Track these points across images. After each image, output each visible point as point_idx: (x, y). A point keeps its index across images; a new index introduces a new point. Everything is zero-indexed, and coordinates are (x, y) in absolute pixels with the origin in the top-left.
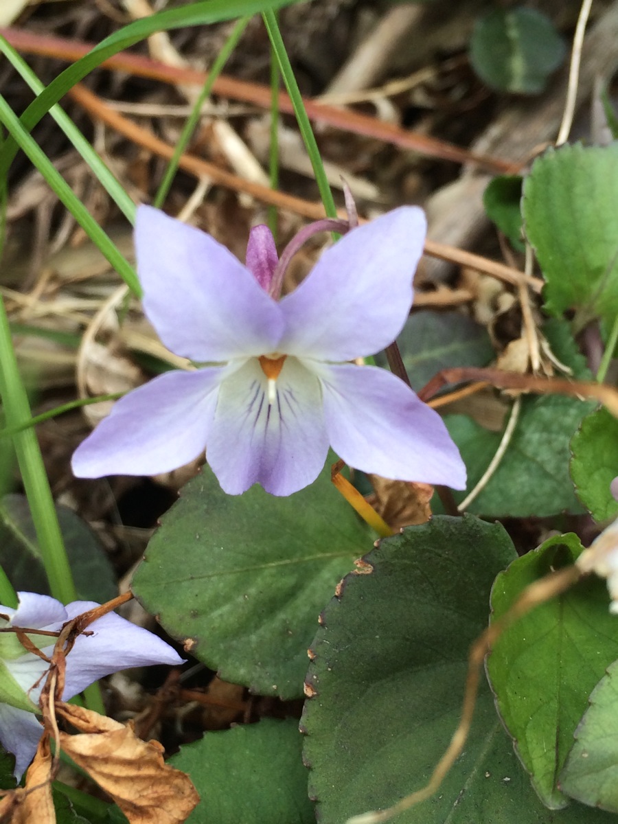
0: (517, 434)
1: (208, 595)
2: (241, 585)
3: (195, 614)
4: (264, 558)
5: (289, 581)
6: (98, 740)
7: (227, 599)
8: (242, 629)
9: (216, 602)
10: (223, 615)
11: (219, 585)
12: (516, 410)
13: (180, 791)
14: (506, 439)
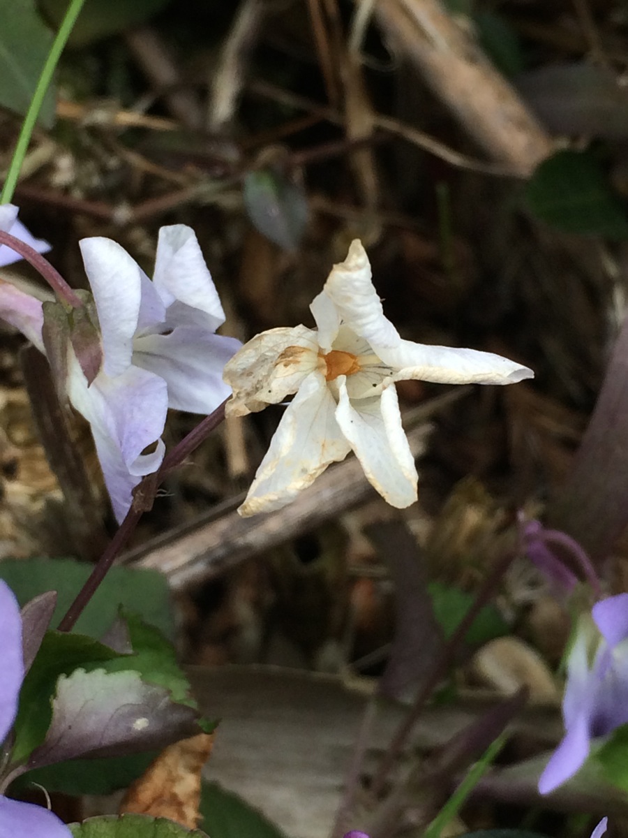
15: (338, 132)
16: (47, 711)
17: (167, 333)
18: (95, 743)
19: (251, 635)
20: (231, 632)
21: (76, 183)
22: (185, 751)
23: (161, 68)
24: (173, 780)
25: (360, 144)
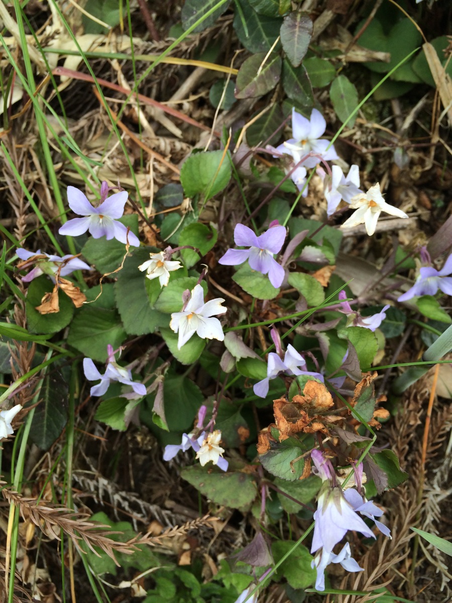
0: (183, 223)
1: (99, 256)
2: (107, 254)
3: (96, 260)
4: (113, 249)
5: (119, 254)
6: (66, 285)
7: (103, 257)
8: (106, 264)
9: (100, 257)
10: (102, 261)
11: (101, 254)
12: (184, 217)
13: (82, 297)
14: (180, 224)
15: (429, 140)
16: (301, 252)
17: (348, 186)
18: (309, 260)
19: (365, 251)
20: (362, 249)
21: (360, 139)
22: (329, 268)
23: (397, 111)
24: (325, 272)
25: (434, 145)
